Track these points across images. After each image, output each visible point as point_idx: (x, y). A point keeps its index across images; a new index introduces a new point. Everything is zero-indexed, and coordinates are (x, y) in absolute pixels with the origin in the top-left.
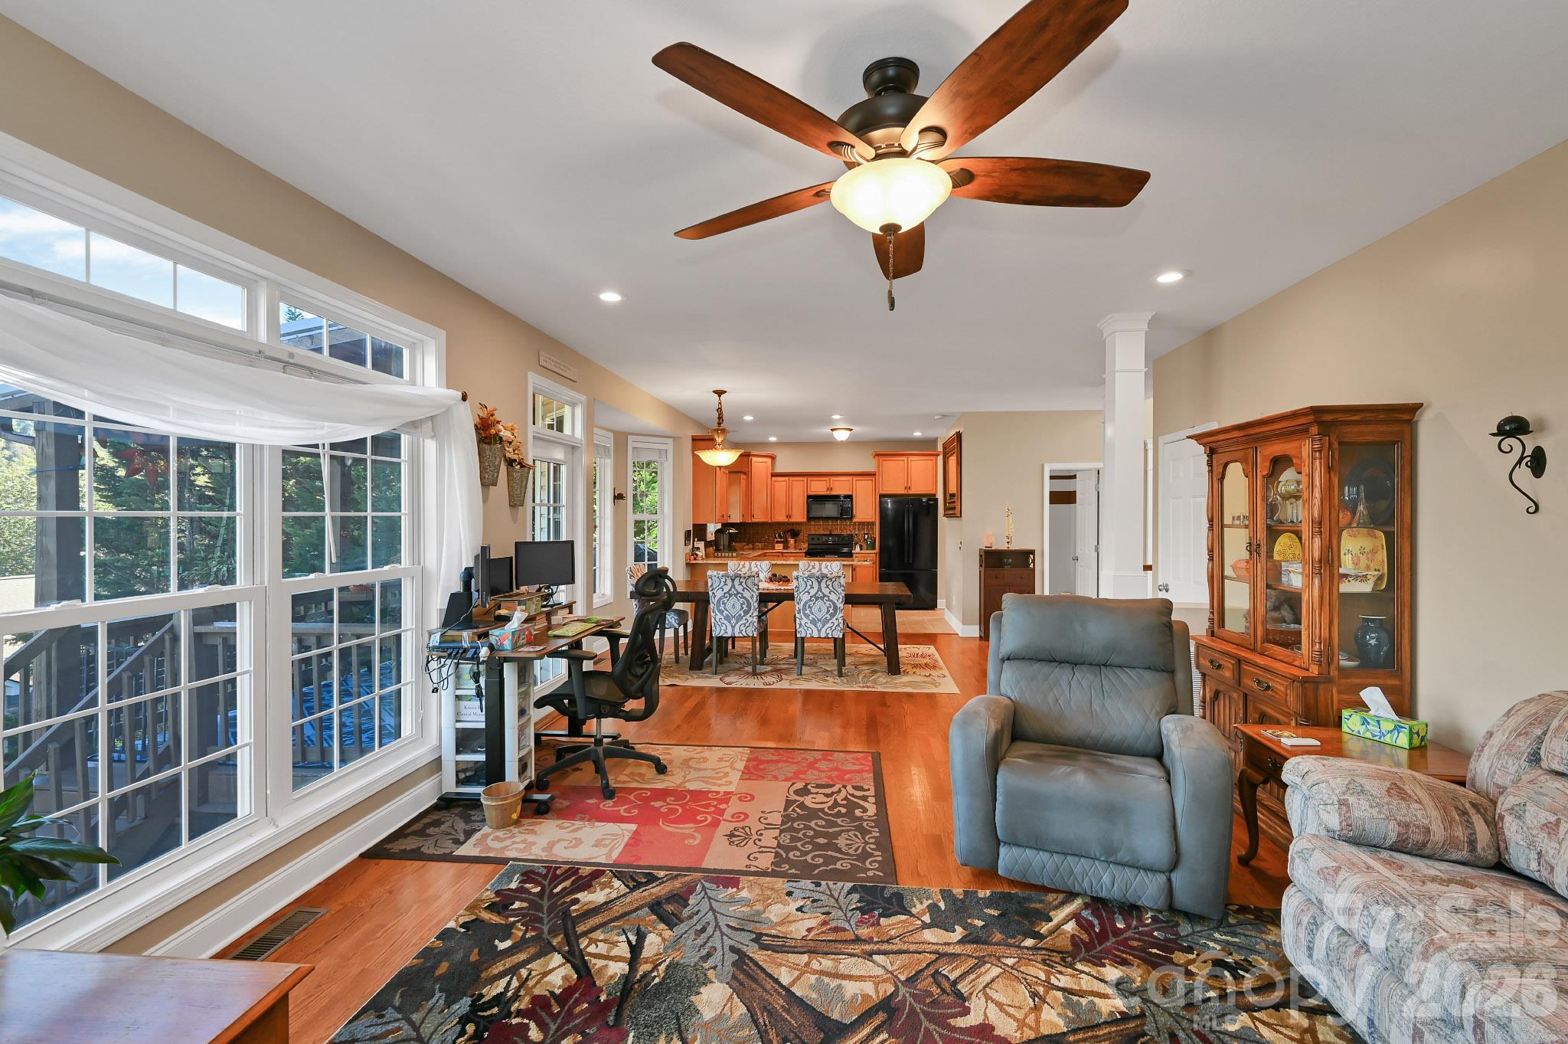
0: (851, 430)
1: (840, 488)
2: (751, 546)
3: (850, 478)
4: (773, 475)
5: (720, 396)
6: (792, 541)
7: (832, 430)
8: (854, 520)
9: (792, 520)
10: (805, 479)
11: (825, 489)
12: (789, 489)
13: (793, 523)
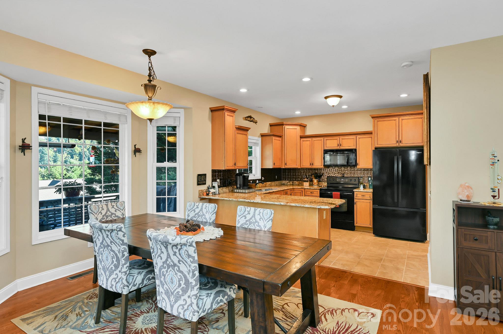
0: (340, 97)
1: (347, 144)
2: (291, 183)
3: (354, 137)
4: (301, 137)
5: (149, 57)
6: (315, 181)
7: (326, 98)
8: (358, 167)
9: (314, 167)
10: (322, 139)
11: (337, 145)
12: (312, 147)
13: (315, 169)
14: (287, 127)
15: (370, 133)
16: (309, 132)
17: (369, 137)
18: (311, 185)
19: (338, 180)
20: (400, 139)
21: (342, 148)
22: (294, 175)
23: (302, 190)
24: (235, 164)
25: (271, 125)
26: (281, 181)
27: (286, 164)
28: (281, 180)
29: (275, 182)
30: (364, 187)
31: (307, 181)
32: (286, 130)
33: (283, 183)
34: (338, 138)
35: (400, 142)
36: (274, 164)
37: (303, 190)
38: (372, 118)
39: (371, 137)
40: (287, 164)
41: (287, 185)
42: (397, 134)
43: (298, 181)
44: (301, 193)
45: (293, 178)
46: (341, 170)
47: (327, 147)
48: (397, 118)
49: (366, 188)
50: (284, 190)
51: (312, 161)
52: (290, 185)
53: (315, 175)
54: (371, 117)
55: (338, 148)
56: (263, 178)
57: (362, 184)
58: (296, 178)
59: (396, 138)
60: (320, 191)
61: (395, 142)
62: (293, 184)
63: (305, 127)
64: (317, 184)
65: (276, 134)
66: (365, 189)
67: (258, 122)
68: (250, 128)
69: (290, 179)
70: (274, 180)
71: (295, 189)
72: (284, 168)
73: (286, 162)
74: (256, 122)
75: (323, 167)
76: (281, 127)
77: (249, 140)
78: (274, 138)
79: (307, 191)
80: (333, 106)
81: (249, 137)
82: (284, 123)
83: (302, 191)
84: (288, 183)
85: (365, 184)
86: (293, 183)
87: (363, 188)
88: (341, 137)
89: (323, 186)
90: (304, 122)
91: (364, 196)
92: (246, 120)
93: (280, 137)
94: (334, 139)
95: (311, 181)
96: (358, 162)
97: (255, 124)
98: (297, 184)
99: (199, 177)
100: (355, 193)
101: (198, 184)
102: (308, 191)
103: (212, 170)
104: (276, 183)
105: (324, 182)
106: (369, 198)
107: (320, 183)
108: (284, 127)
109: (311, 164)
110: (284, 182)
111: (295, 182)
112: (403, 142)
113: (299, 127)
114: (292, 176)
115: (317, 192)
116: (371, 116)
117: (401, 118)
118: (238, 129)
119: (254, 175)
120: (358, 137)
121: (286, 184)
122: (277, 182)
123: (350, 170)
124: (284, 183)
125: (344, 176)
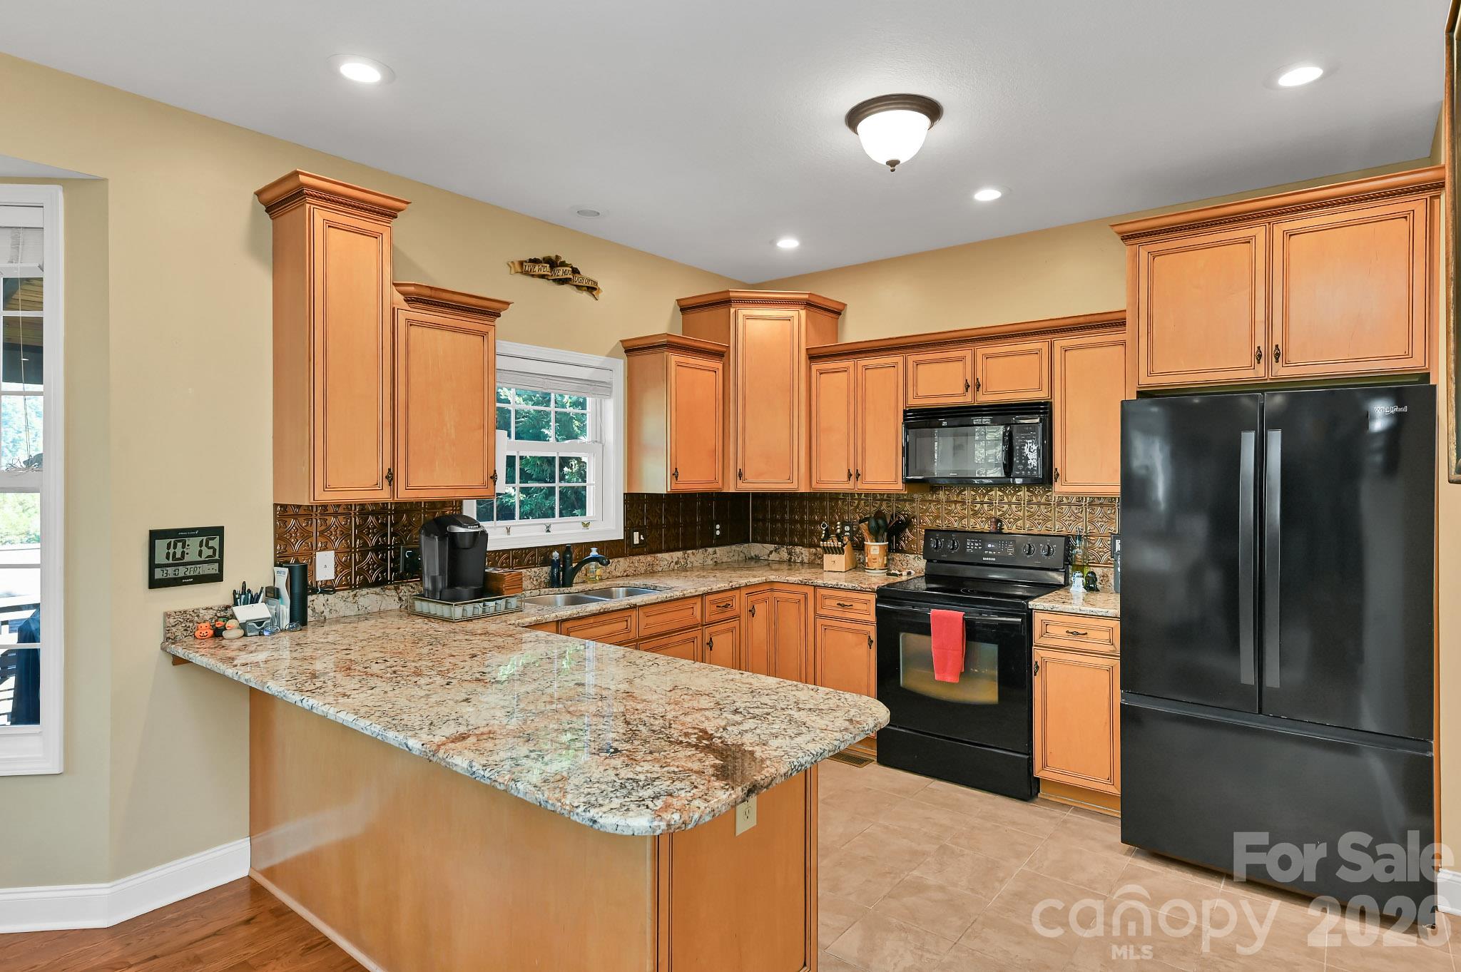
6: (875, 549)
14: (744, 312)
15: (1114, 322)
16: (854, 331)
17: (1115, 344)
18: (858, 565)
19: (972, 546)
20: (1277, 340)
21: (984, 398)
22: (796, 522)
23: (805, 589)
24: (390, 477)
25: (686, 308)
26: (746, 545)
27: (740, 475)
28: (747, 541)
29: (710, 550)
30: (1091, 586)
31: (839, 551)
32: (744, 326)
33: (753, 555)
34: (966, 353)
35: (1277, 356)
36: (675, 475)
37: (810, 591)
38: (1124, 239)
39: (1124, 343)
40: (747, 474)
41: (769, 565)
42: (1260, 316)
43: (811, 545)
44: (802, 602)
45: (792, 533)
46: (986, 500)
47: (917, 397)
48: (1258, 232)
49: (1098, 590)
50: (708, 594)
51: (856, 464)
52: (780, 562)
53: (873, 524)
54: (1119, 238)
55: (967, 399)
56: (636, 535)
57: (1080, 568)
58: (802, 535)
59: (1253, 336)
60: (877, 601)
61: (1247, 359)
62: (790, 560)
63: (839, 313)
64: (881, 561)
65: (702, 345)
66: (1094, 597)
67: (600, 285)
68: (508, 304)
69: (780, 538)
70: (708, 541)
71: (776, 586)
72: (732, 490)
73: (744, 464)
74: (592, 289)
75: (899, 486)
76: (721, 311)
77: (501, 363)
78: (674, 358)
79: (825, 597)
80: (893, 164)
81: (503, 346)
82: (731, 294)
83: (806, 595)
84: (771, 552)
85: (1098, 571)
86: (790, 554)
87: (1082, 589)
88: (982, 350)
89: (904, 573)
90: (831, 293)
91: (1078, 634)
92: (526, 273)
93: (719, 355)
94: (948, 360)
95: (859, 547)
96: (1057, 463)
97: (585, 295)
98: (806, 561)
99: (161, 545)
100: (1038, 618)
101: (154, 584)
102: (830, 597)
103: (275, 505)
104: (715, 553)
105: (912, 556)
106: (1107, 648)
107: (898, 556)
108: (732, 310)
109: (850, 475)
110: (757, 549)
111: (798, 549)
112: (1293, 356)
113: (803, 313)
114: (787, 526)
115: (866, 602)
116: (1117, 229)
117: (1278, 230)
118: (418, 300)
119: (586, 525)
120: (1061, 342)
121: (766, 557)
122: (722, 552)
123: (1030, 502)
124: (757, 553)
125: (999, 532)
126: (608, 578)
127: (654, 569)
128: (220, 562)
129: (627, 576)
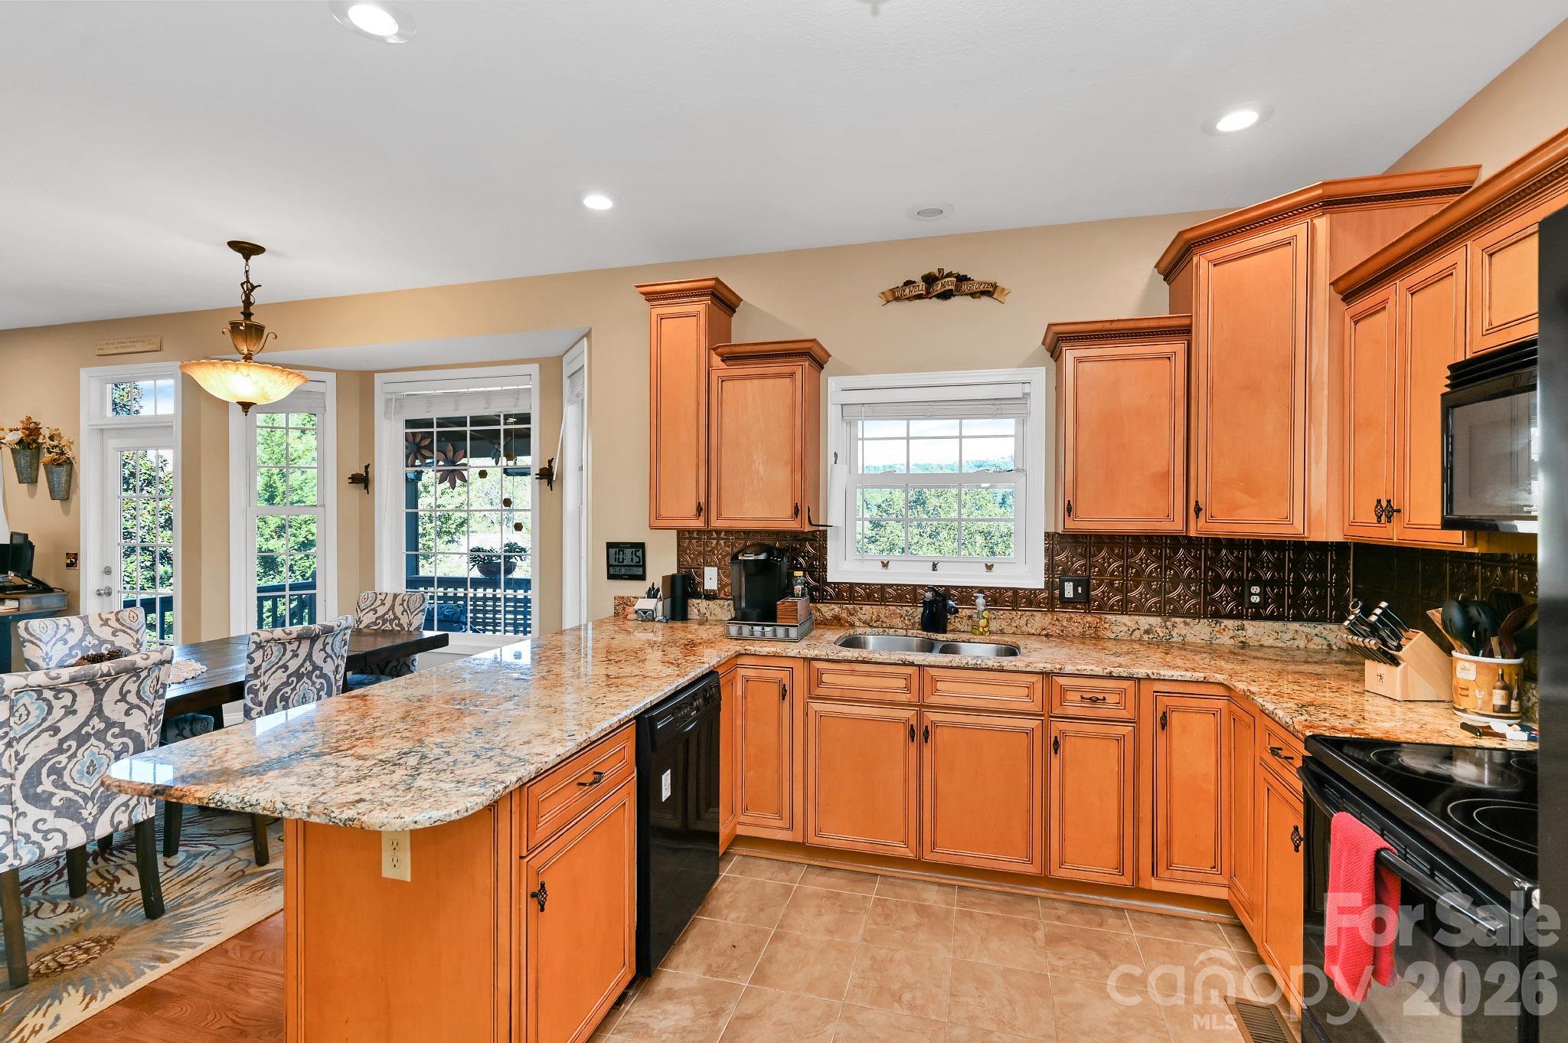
126: (1014, 633)
127: (1099, 633)
128: (644, 566)
129: (1047, 635)
